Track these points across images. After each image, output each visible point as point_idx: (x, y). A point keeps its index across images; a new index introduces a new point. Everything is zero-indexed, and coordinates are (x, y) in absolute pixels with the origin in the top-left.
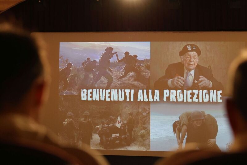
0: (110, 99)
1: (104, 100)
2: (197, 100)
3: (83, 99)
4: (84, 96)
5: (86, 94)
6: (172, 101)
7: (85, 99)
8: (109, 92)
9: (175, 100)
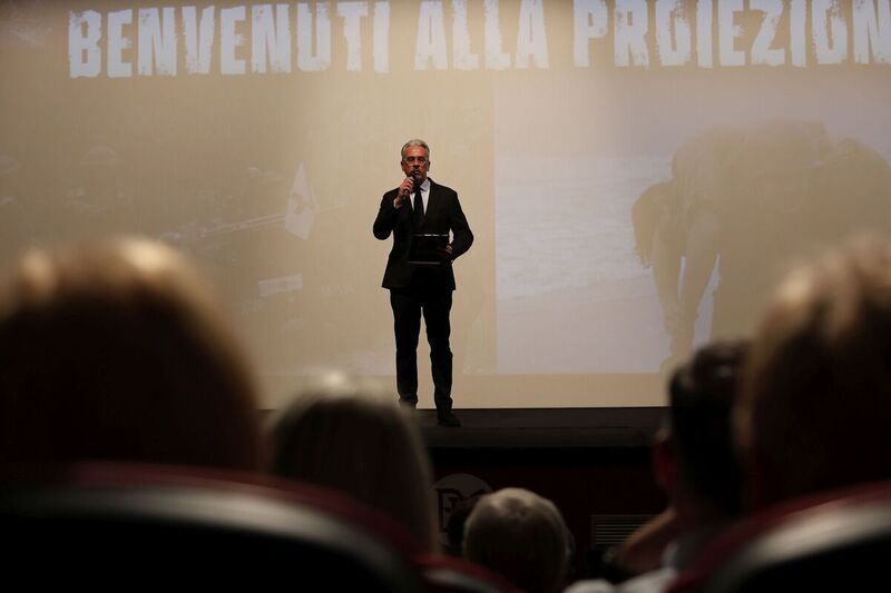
0: (242, 63)
1: (205, 69)
2: (777, 58)
3: (77, 69)
4: (85, 52)
5: (99, 36)
6: (627, 64)
7: (91, 70)
8: (238, 23)
9: (643, 60)
